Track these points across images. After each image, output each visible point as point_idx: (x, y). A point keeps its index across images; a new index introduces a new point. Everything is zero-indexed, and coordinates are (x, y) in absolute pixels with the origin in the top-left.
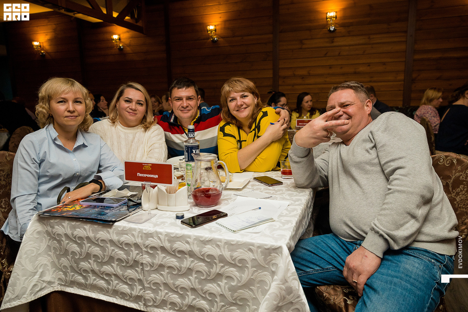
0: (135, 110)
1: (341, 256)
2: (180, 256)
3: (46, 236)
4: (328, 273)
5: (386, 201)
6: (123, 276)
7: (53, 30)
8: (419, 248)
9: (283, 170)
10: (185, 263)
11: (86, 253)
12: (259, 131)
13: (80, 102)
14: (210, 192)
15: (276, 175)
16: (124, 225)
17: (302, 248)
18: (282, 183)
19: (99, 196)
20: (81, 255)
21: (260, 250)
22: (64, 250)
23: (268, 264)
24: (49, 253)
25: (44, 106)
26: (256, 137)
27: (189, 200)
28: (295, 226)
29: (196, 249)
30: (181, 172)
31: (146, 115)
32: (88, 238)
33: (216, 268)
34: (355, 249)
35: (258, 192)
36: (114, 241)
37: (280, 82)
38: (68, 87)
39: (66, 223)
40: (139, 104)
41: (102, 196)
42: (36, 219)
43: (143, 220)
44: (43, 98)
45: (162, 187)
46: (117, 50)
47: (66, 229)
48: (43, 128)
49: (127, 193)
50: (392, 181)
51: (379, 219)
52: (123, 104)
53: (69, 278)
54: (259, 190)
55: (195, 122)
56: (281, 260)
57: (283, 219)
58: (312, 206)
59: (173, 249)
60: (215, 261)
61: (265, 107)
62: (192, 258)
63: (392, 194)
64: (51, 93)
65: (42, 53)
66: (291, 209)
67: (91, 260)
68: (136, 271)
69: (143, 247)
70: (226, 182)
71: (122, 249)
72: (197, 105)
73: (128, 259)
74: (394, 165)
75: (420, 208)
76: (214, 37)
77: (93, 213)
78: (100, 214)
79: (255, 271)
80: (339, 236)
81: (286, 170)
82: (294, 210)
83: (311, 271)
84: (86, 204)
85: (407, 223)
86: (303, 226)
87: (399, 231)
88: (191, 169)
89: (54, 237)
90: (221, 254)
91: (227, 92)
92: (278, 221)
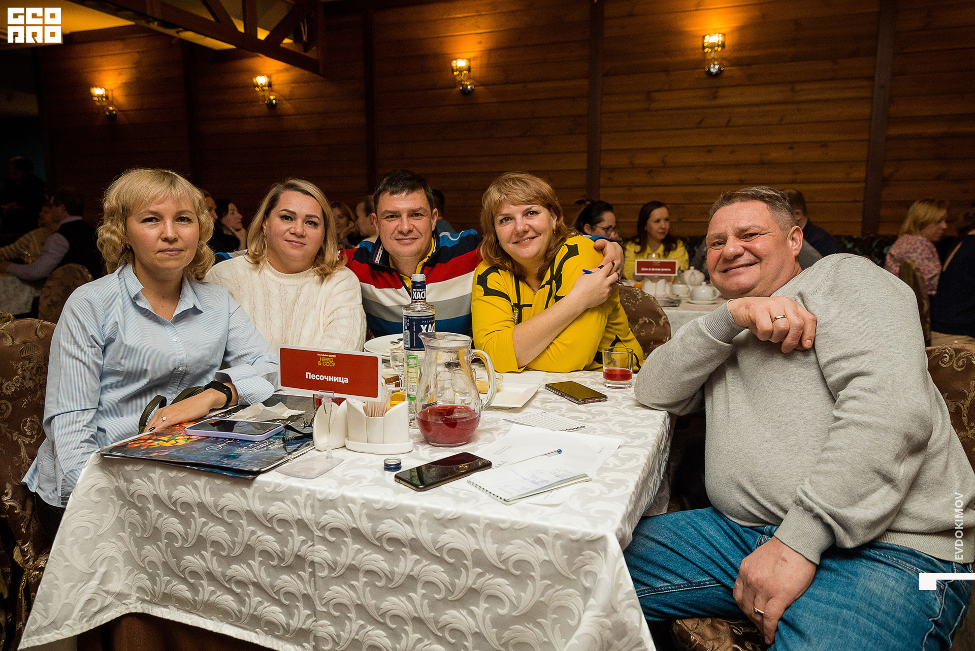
0: (302, 236)
1: (729, 557)
2: (391, 549)
3: (115, 499)
4: (700, 592)
5: (829, 444)
6: (273, 587)
7: (134, 64)
8: (898, 546)
9: (608, 370)
10: (402, 564)
11: (196, 537)
12: (558, 286)
13: (189, 220)
14: (456, 415)
15: (592, 380)
16: (277, 481)
17: (647, 537)
18: (605, 397)
19: (224, 416)
20: (185, 540)
21: (560, 542)
22: (152, 529)
23: (576, 571)
24: (120, 534)
25: (114, 228)
26: (552, 299)
27: (411, 430)
28: (634, 493)
29: (425, 535)
30: (395, 370)
31: (323, 247)
32: (201, 506)
33: (468, 576)
34: (760, 544)
35: (554, 415)
36: (255, 513)
37: (603, 181)
38: (163, 188)
39: (157, 473)
40: (310, 224)
41: (231, 418)
42: (95, 463)
43: (316, 472)
44: (113, 212)
45: (357, 402)
46: (265, 108)
47: (157, 485)
48: (113, 272)
49: (283, 412)
50: (842, 402)
51: (814, 481)
52: (277, 224)
53: (160, 588)
54: (558, 411)
55: (425, 265)
56: (605, 565)
57: (610, 476)
58: (669, 446)
59: (378, 535)
60: (465, 562)
61: (573, 236)
62: (416, 554)
63: (843, 430)
64: (128, 201)
65: (110, 112)
66: (624, 454)
67: (206, 551)
68: (299, 576)
69: (314, 528)
70: (489, 393)
71: (271, 531)
72: (431, 227)
73: (283, 552)
74: (847, 367)
75: (902, 461)
76: (466, 83)
77: (212, 453)
78: (228, 457)
79: (548, 587)
80: (725, 514)
81: (615, 370)
82: (632, 457)
83: (664, 587)
84: (198, 433)
85: (873, 493)
86: (650, 491)
87: (857, 509)
88: (416, 365)
89: (132, 500)
90: (478, 547)
91: (495, 203)
92: (597, 481)
